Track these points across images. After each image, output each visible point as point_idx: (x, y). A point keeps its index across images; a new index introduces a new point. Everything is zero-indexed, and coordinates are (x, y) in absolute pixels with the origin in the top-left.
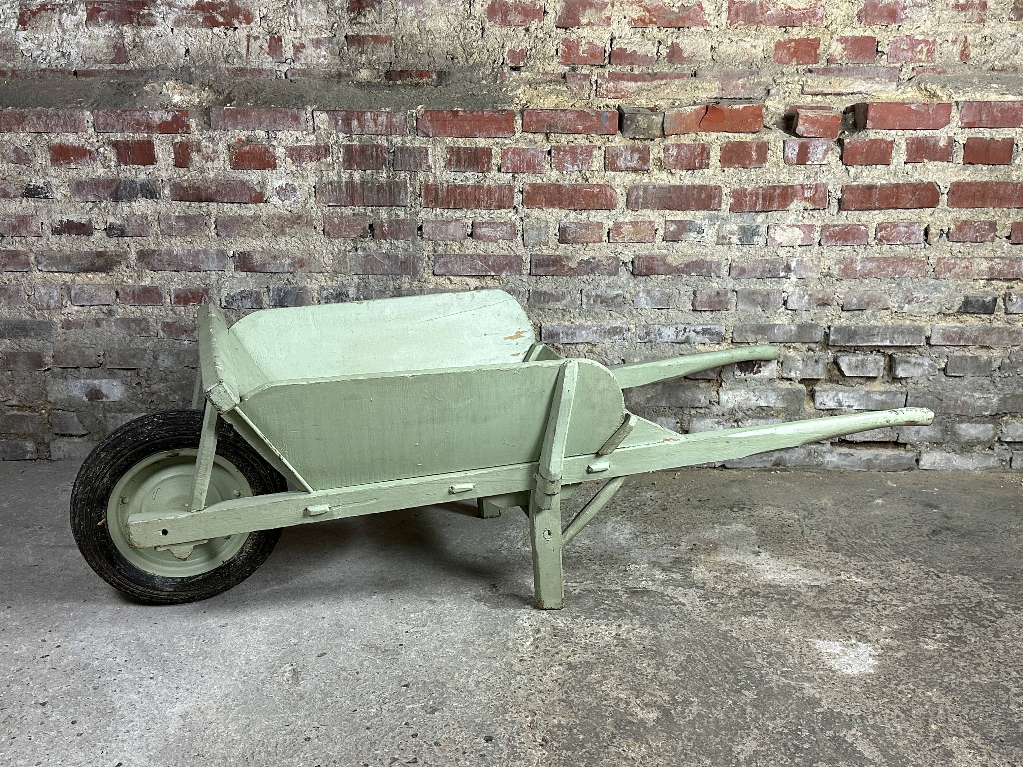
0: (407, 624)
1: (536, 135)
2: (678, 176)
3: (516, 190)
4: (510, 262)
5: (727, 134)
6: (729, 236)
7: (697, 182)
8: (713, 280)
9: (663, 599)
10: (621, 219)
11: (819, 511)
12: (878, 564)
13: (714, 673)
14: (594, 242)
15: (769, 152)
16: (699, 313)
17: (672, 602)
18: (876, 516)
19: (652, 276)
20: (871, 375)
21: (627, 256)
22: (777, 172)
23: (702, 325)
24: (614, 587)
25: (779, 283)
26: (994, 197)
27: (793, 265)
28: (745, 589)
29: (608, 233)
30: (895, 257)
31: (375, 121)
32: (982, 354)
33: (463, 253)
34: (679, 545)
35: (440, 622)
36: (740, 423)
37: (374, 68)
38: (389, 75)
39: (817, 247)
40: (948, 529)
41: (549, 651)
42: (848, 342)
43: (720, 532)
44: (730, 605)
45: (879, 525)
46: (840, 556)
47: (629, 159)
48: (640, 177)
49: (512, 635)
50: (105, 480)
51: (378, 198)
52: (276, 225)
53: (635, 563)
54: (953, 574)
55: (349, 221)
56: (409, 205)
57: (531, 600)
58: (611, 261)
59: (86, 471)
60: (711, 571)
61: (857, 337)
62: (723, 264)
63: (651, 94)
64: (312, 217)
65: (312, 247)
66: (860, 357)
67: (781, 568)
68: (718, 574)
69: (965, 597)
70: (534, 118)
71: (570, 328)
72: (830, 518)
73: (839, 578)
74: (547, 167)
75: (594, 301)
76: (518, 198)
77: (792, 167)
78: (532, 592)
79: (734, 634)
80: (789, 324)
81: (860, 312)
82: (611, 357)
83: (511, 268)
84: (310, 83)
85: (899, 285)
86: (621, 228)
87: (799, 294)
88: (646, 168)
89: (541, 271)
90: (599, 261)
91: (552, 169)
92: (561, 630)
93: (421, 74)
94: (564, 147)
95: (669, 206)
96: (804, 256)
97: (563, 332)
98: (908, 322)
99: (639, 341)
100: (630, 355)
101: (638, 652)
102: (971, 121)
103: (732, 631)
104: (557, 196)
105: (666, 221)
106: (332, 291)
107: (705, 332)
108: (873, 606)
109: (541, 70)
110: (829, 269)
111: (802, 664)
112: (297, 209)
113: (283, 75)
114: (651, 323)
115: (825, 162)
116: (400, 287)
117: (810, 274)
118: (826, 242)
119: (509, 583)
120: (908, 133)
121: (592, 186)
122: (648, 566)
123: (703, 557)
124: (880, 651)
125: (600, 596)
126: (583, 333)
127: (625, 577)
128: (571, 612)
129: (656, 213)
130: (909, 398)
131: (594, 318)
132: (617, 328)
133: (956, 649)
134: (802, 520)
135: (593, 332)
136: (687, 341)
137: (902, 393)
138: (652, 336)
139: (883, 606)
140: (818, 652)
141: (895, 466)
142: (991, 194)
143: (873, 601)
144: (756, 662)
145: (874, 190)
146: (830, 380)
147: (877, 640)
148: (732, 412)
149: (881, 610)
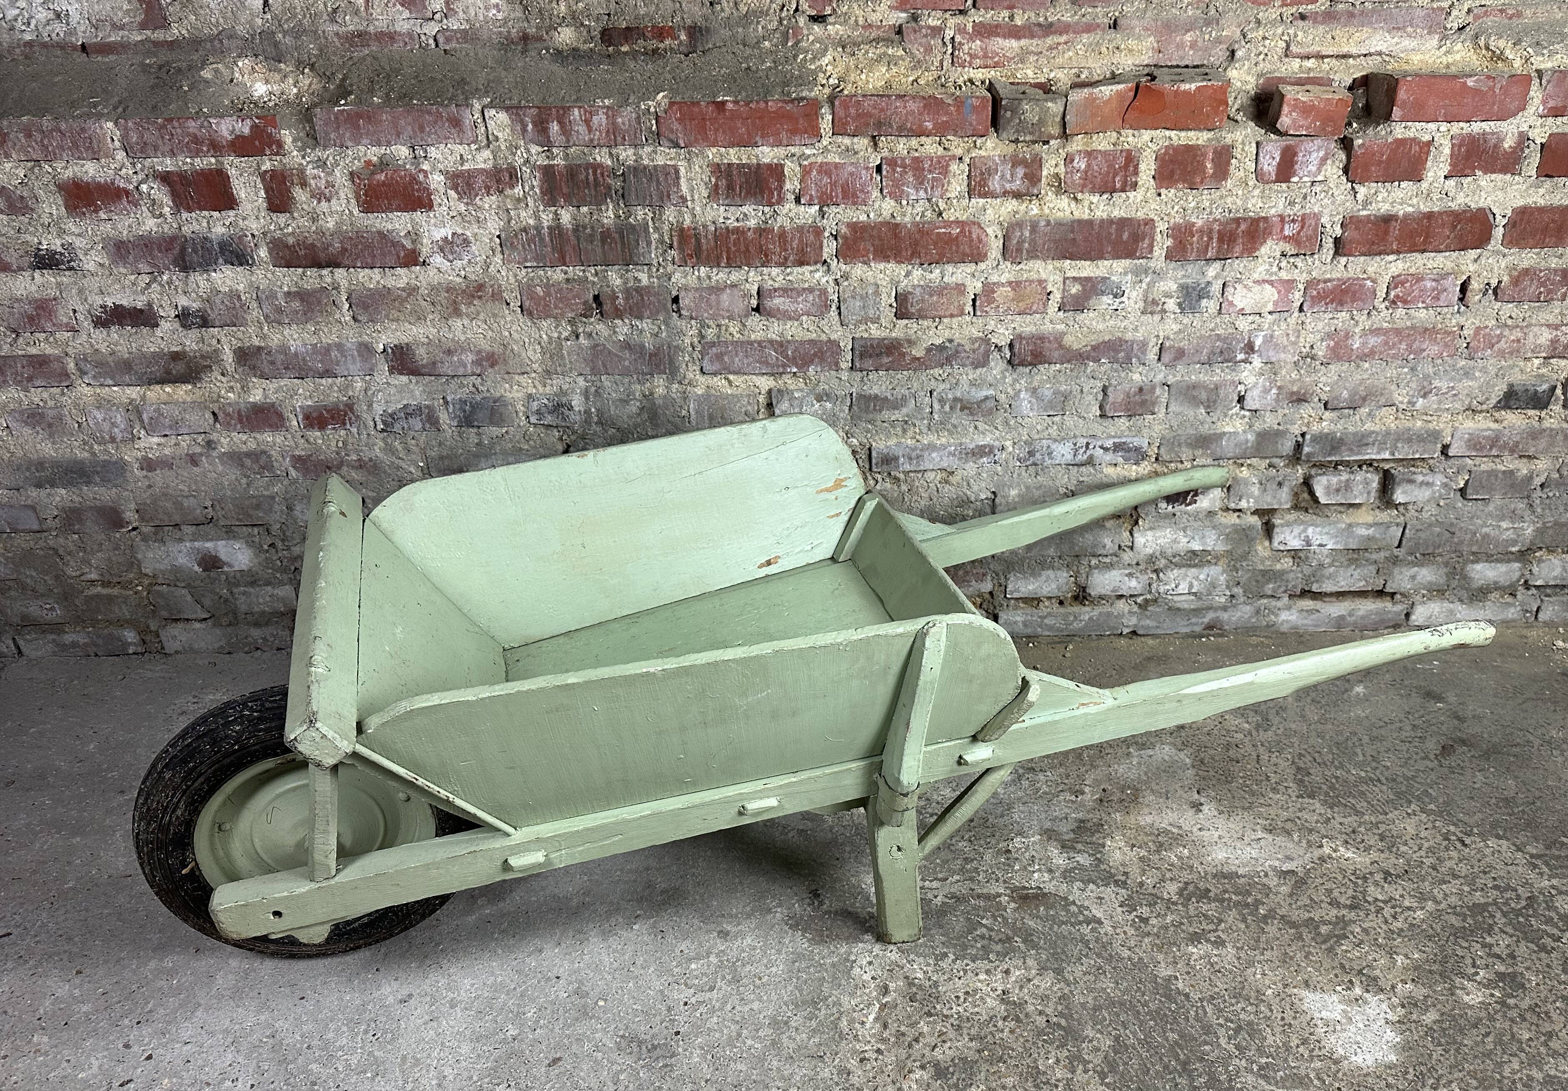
0: (686, 985)
1: (856, 140)
2: (1086, 203)
3: (827, 234)
4: (820, 351)
5: (1168, 133)
6: (1163, 300)
7: (1116, 213)
8: (1134, 369)
9: (1068, 911)
10: (994, 278)
11: (1277, 713)
12: (1373, 819)
13: (1157, 1072)
14: (952, 316)
15: (1233, 161)
16: (1110, 420)
17: (1081, 918)
19: (1041, 367)
20: (1357, 502)
21: (1003, 336)
22: (1243, 194)
23: (1114, 437)
24: (993, 889)
25: (1234, 370)
27: (1258, 342)
28: (1186, 883)
29: (974, 300)
30: (1413, 327)
31: (588, 123)
32: (1521, 466)
33: (745, 338)
34: (1083, 793)
35: (736, 980)
36: (1161, 575)
37: (582, 25)
38: (607, 36)
39: (1296, 314)
40: (1463, 742)
41: (904, 1034)
42: (1330, 455)
43: (1138, 764)
44: (1169, 919)
45: (1366, 739)
46: (1318, 805)
47: (1008, 176)
48: (1025, 205)
49: (846, 1002)
51: (605, 253)
52: (444, 302)
53: (1020, 834)
54: (1483, 837)
55: (560, 290)
56: (655, 263)
57: (872, 922)
58: (977, 345)
60: (1133, 846)
61: (1343, 448)
62: (1151, 344)
63: (1043, 61)
64: (500, 286)
65: (506, 333)
66: (1345, 477)
67: (1235, 836)
68: (1143, 853)
69: (1508, 888)
70: (853, 111)
71: (914, 449)
73: (1320, 851)
74: (876, 193)
75: (951, 408)
76: (829, 248)
77: (1267, 187)
78: (872, 905)
79: (1180, 985)
80: (1244, 432)
81: (1351, 412)
82: (975, 488)
83: (822, 360)
84: (476, 54)
85: (1412, 369)
86: (994, 292)
87: (1264, 386)
88: (1036, 191)
89: (869, 363)
90: (959, 345)
91: (884, 197)
92: (920, 987)
93: (661, 34)
94: (903, 159)
95: (1071, 254)
96: (1275, 327)
97: (904, 456)
98: (1419, 424)
99: (1018, 464)
100: (1004, 485)
101: (1040, 1032)
102: (1560, 104)
103: (1176, 978)
104: (893, 242)
105: (1065, 279)
106: (545, 401)
107: (1117, 447)
108: (1377, 912)
109: (861, 21)
110: (1312, 347)
111: (1288, 1049)
112: (474, 273)
113: (431, 41)
114: (1037, 437)
115: (1320, 178)
116: (651, 394)
117: (1283, 356)
118: (1312, 307)
119: (837, 886)
120: (1457, 128)
121: (948, 224)
122: (1041, 840)
123: (1118, 816)
124: (1401, 1011)
125: (974, 909)
126: (934, 455)
127: (1009, 865)
128: (932, 947)
129: (1050, 265)
130: (1407, 531)
131: (951, 433)
132: (985, 446)
133: (1511, 1001)
134: (1254, 733)
135: (950, 453)
136: (1090, 462)
137: (1397, 525)
138: (1038, 456)
139: (1392, 911)
140: (1309, 1019)
141: (1376, 623)
143: (1377, 900)
144: (1219, 1046)
145: (1393, 222)
146: (1296, 508)
147: (1393, 987)
148: (1151, 559)
149: (1391, 919)
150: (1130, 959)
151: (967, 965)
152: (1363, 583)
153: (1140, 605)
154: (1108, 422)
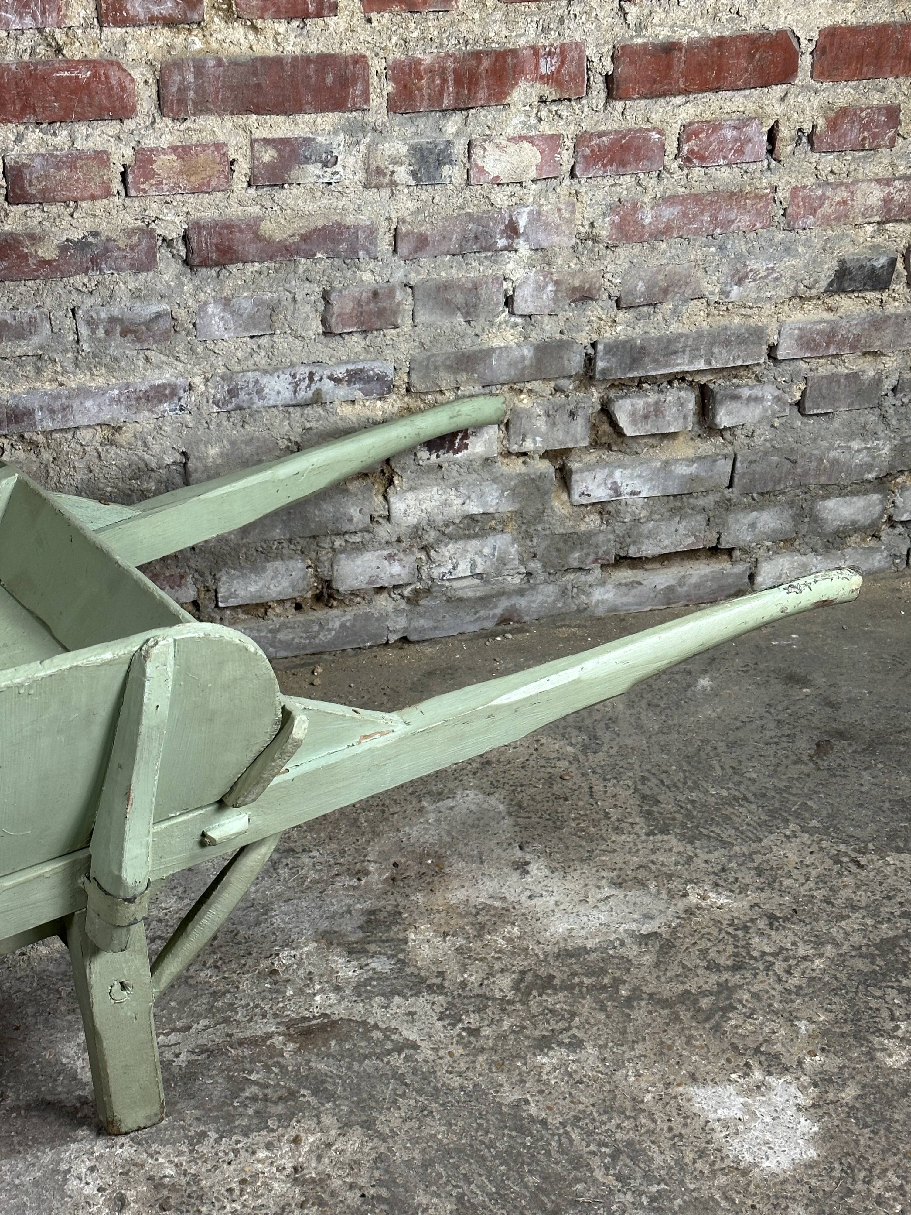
2: (270, 34)
6: (391, 169)
7: (313, 47)
8: (362, 266)
9: (369, 1039)
10: (150, 142)
11: (607, 727)
12: (745, 850)
14: (93, 198)
16: (338, 337)
17: (389, 1046)
18: (710, 724)
19: (233, 268)
20: (672, 430)
21: (172, 226)
22: (481, 19)
23: (346, 363)
24: (260, 1028)
25: (495, 262)
26: (897, 57)
27: (522, 222)
28: (523, 973)
29: (124, 175)
30: (715, 192)
32: (866, 366)
34: (367, 873)
36: (432, 553)
39: (567, 181)
40: (841, 735)
42: (631, 369)
44: (506, 1024)
45: (722, 747)
46: (674, 841)
48: (182, 37)
53: (288, 944)
54: (882, 853)
57: (86, 1110)
58: (135, 239)
60: (445, 934)
61: (646, 359)
62: (382, 230)
66: (652, 398)
67: (576, 899)
68: (460, 941)
71: (56, 397)
73: (686, 901)
75: (107, 332)
77: (511, 7)
79: (533, 1110)
80: (518, 345)
81: (651, 310)
82: (156, 449)
85: (721, 248)
86: (152, 162)
87: (537, 282)
88: (195, 16)
90: (108, 239)
92: (173, 1188)
95: (256, 106)
96: (543, 201)
97: (41, 408)
98: (737, 320)
99: (216, 409)
100: (198, 442)
103: (527, 1102)
105: (253, 142)
107: (354, 377)
110: (592, 225)
111: (682, 1166)
114: (238, 368)
117: (556, 239)
118: (586, 170)
119: (24, 1068)
121: (72, 64)
122: (318, 948)
123: (420, 898)
125: (236, 1062)
126: (88, 403)
127: (277, 991)
128: (183, 1127)
129: (229, 122)
130: (738, 464)
132: (163, 386)
134: (581, 757)
136: (317, 399)
137: (725, 457)
138: (243, 396)
139: (785, 965)
140: (702, 1122)
141: (714, 592)
142: (893, 49)
143: (764, 953)
144: (595, 1180)
145: (676, 53)
146: (595, 444)
147: (800, 1063)
148: (417, 532)
149: (784, 977)
150: (462, 1088)
151: (237, 1142)
152: (691, 540)
153: (409, 600)
154: (334, 343)
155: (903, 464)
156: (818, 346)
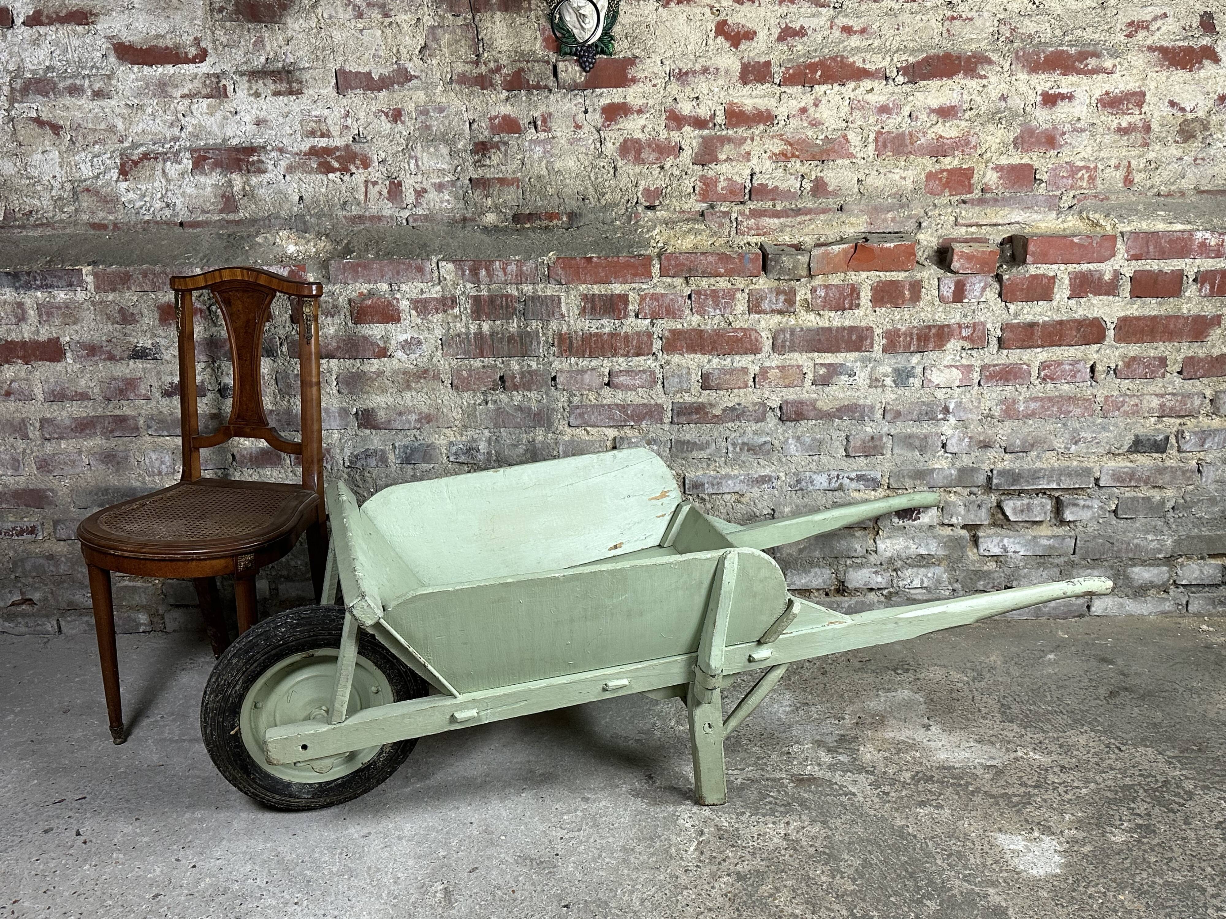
0: (561, 828)
1: (675, 279)
2: (827, 317)
4: (650, 411)
5: (878, 273)
6: (883, 378)
7: (847, 323)
8: (866, 424)
9: (831, 788)
10: (767, 364)
11: (989, 671)
12: (1055, 736)
13: (892, 879)
14: (739, 388)
15: (923, 290)
16: (853, 458)
17: (841, 792)
18: (1049, 676)
19: (802, 422)
20: (1038, 519)
21: (775, 402)
22: (932, 311)
23: (856, 471)
24: (778, 775)
25: (937, 426)
26: (1164, 332)
27: (952, 406)
28: (918, 772)
29: (754, 378)
30: (1060, 396)
31: (504, 270)
32: (1154, 494)
33: (599, 403)
34: (844, 719)
35: (596, 825)
36: (899, 573)
37: (501, 212)
38: (517, 218)
39: (976, 387)
40: (1126, 689)
41: (715, 857)
42: (1012, 485)
43: (886, 701)
44: (904, 793)
45: (1054, 687)
46: (1015, 727)
47: (774, 301)
48: (786, 318)
49: (673, 838)
50: (237, 688)
51: (509, 349)
52: (401, 381)
53: (798, 742)
54: (1135, 746)
55: (478, 373)
56: (542, 355)
57: (691, 794)
58: (757, 407)
59: (217, 679)
60: (880, 750)
61: (1021, 480)
62: (877, 408)
63: (795, 231)
64: (439, 371)
65: (440, 401)
66: (1026, 501)
67: (954, 745)
68: (887, 754)
69: (1150, 775)
70: (673, 262)
71: (715, 478)
72: (1000, 679)
73: (1015, 754)
74: (688, 311)
75: (741, 449)
76: (657, 345)
77: (947, 305)
78: (691, 784)
79: (910, 830)
80: (949, 468)
81: (1025, 454)
82: (760, 506)
83: (651, 417)
84: (433, 229)
85: (1064, 425)
86: (767, 373)
87: (959, 437)
88: (792, 310)
89: (683, 419)
90: (745, 407)
91: (693, 314)
92: (726, 831)
93: (551, 217)
94: (706, 291)
95: (818, 348)
96: (963, 397)
97: (708, 483)
98: (1075, 463)
99: (790, 489)
100: (780, 504)
101: (811, 856)
102: (1138, 252)
103: (908, 826)
104: (699, 341)
105: (815, 365)
106: (461, 446)
107: (859, 478)
108: (1054, 789)
109: (678, 209)
110: (990, 410)
111: (984, 865)
112: (423, 362)
113: (404, 221)
114: (802, 470)
115: (983, 299)
116: (534, 440)
117: (970, 416)
118: (987, 382)
119: (666, 773)
120: (1071, 268)
121: (736, 330)
122: (812, 746)
123: (869, 733)
124: (1066, 846)
125: (764, 786)
126: (730, 482)
127: (789, 761)
128: (734, 808)
129: (805, 356)
130: (1078, 542)
131: (741, 467)
132: (765, 476)
133: (1145, 840)
135: (741, 481)
136: (841, 488)
137: (1070, 537)
138: (803, 483)
139: (1065, 789)
140: (1000, 849)
141: (1065, 613)
142: (1161, 328)
143: (1054, 782)
144: (936, 864)
145: (1036, 327)
146: (994, 524)
147: (1061, 832)
148: (891, 561)
149: (1063, 794)
150: (875, 815)
151: (759, 819)
153: (886, 597)
154: (851, 460)
155: (1182, 551)
156: (1124, 480)
